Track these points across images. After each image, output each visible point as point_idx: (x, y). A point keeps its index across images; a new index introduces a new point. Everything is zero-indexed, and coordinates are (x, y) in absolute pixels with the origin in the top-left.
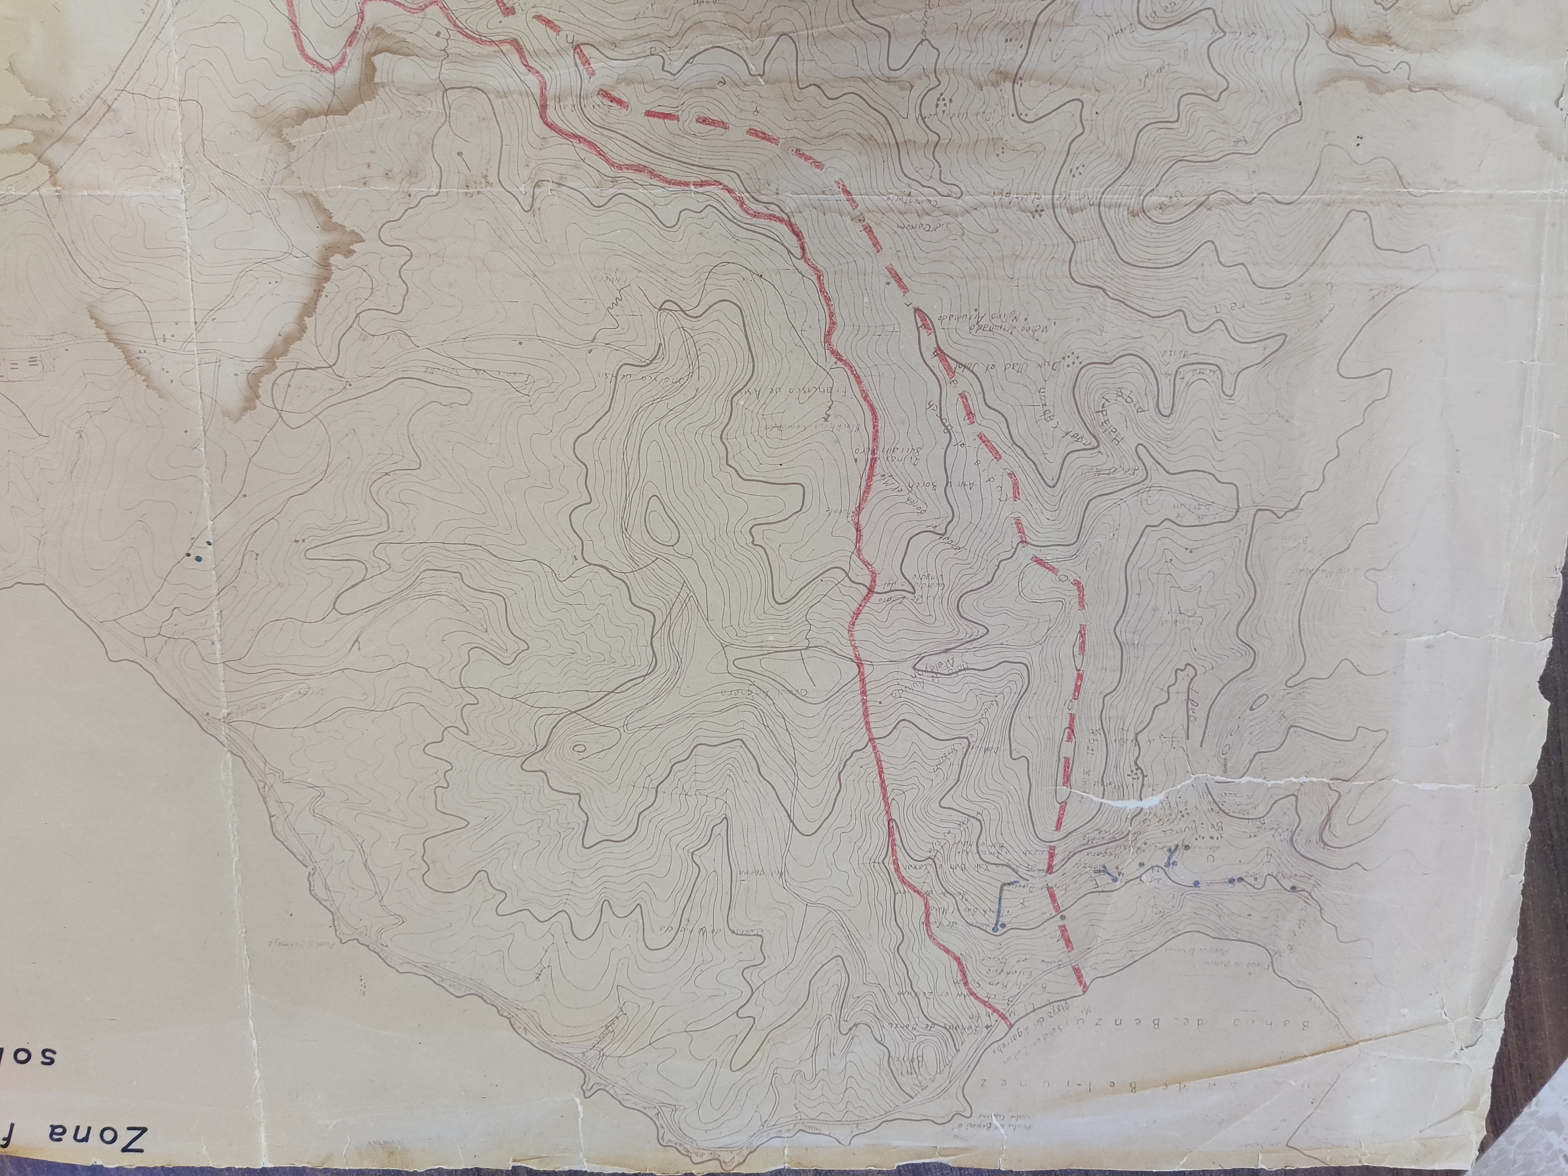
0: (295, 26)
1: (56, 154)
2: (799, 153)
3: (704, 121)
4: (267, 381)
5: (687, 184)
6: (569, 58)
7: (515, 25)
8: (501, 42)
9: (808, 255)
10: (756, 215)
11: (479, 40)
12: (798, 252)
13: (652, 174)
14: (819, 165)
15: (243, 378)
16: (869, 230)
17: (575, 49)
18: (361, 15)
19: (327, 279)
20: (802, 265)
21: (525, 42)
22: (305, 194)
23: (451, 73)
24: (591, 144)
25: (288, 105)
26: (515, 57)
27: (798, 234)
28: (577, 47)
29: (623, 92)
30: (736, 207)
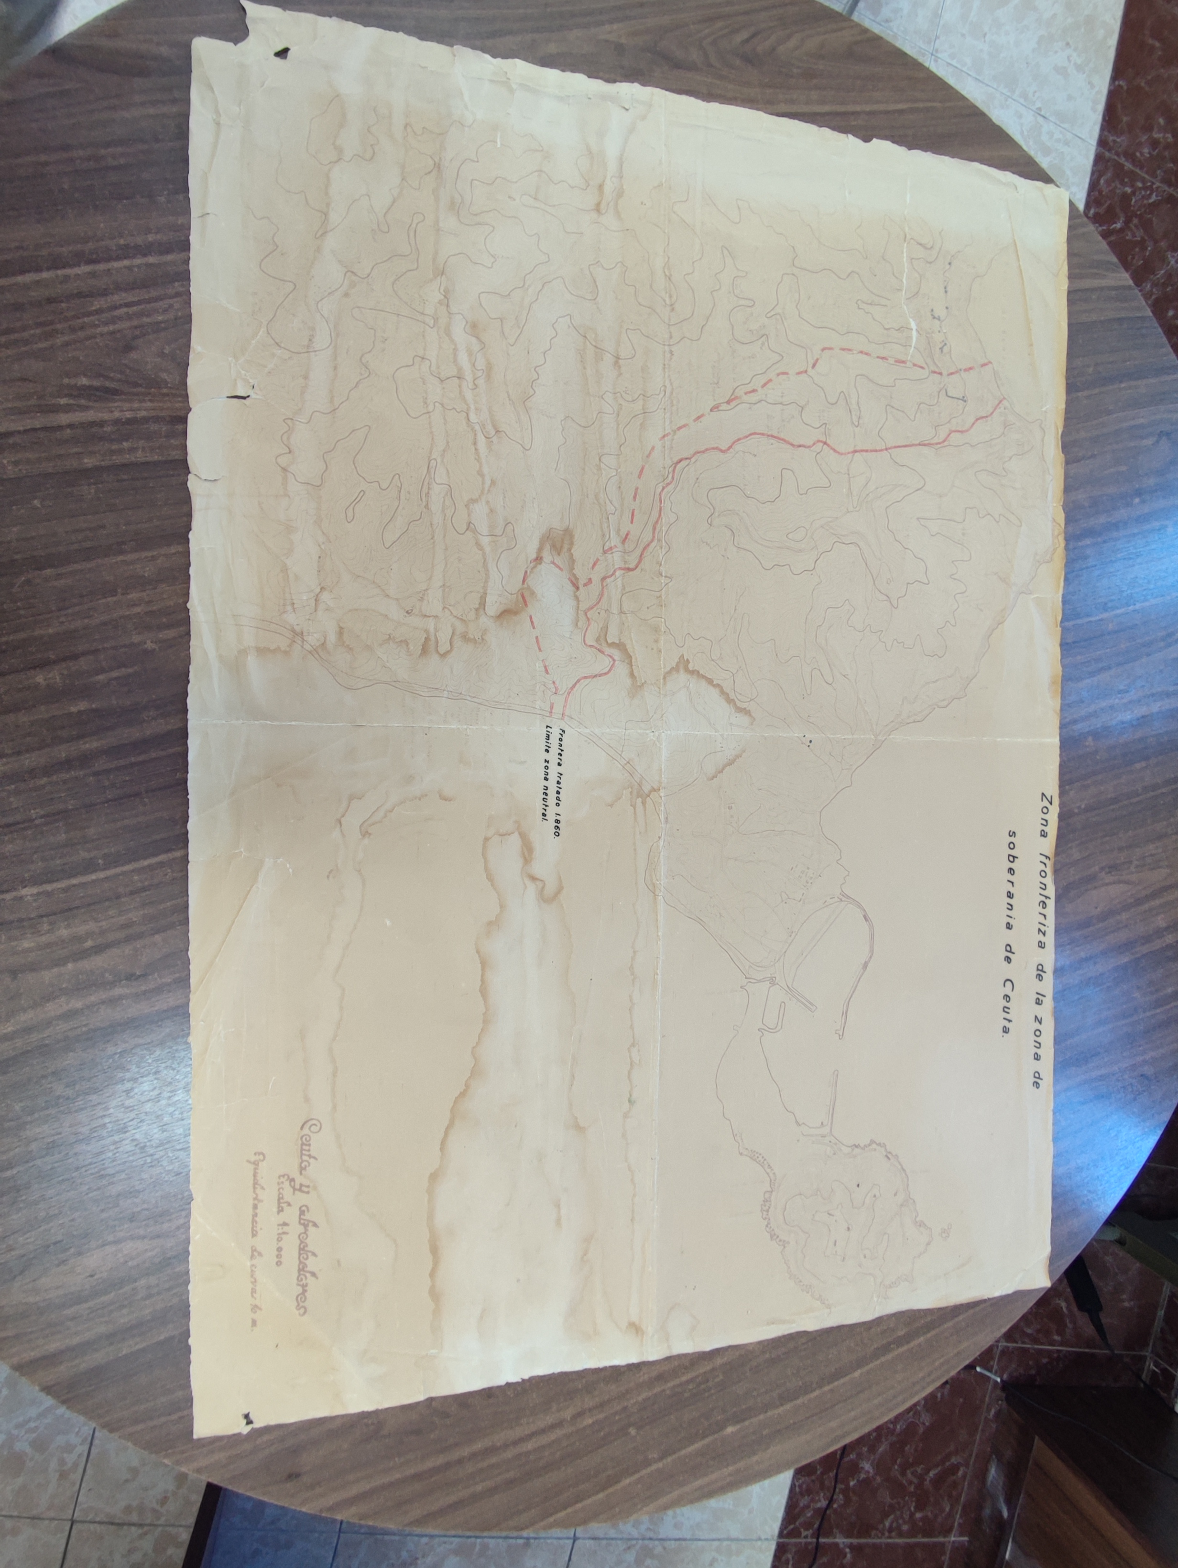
0: (595, 676)
1: (646, 788)
2: (648, 456)
3: (635, 498)
4: (739, 704)
5: (661, 508)
6: (609, 556)
7: (596, 579)
8: (602, 585)
9: (689, 456)
10: (673, 478)
11: (601, 595)
12: (688, 461)
13: (657, 522)
14: (653, 448)
15: (738, 715)
16: (679, 428)
17: (605, 553)
18: (591, 646)
19: (698, 672)
20: (693, 460)
21: (602, 575)
22: (664, 678)
23: (615, 610)
24: (645, 549)
25: (629, 682)
26: (608, 580)
27: (680, 461)
28: (605, 552)
29: (623, 533)
30: (670, 486)
